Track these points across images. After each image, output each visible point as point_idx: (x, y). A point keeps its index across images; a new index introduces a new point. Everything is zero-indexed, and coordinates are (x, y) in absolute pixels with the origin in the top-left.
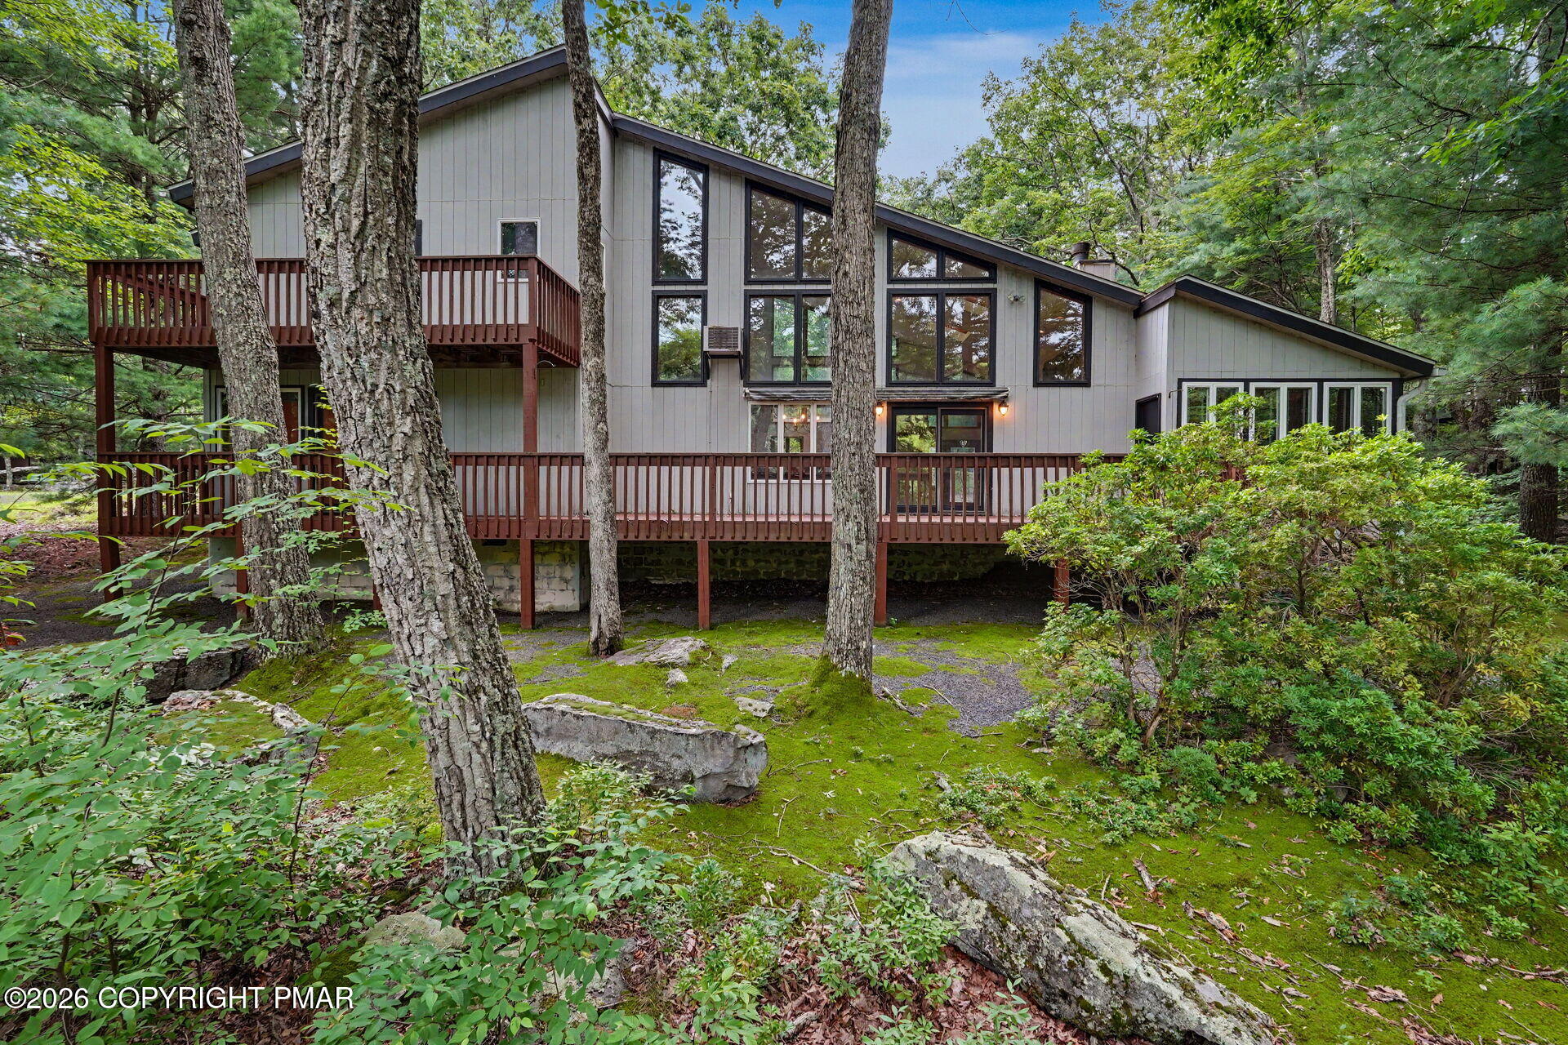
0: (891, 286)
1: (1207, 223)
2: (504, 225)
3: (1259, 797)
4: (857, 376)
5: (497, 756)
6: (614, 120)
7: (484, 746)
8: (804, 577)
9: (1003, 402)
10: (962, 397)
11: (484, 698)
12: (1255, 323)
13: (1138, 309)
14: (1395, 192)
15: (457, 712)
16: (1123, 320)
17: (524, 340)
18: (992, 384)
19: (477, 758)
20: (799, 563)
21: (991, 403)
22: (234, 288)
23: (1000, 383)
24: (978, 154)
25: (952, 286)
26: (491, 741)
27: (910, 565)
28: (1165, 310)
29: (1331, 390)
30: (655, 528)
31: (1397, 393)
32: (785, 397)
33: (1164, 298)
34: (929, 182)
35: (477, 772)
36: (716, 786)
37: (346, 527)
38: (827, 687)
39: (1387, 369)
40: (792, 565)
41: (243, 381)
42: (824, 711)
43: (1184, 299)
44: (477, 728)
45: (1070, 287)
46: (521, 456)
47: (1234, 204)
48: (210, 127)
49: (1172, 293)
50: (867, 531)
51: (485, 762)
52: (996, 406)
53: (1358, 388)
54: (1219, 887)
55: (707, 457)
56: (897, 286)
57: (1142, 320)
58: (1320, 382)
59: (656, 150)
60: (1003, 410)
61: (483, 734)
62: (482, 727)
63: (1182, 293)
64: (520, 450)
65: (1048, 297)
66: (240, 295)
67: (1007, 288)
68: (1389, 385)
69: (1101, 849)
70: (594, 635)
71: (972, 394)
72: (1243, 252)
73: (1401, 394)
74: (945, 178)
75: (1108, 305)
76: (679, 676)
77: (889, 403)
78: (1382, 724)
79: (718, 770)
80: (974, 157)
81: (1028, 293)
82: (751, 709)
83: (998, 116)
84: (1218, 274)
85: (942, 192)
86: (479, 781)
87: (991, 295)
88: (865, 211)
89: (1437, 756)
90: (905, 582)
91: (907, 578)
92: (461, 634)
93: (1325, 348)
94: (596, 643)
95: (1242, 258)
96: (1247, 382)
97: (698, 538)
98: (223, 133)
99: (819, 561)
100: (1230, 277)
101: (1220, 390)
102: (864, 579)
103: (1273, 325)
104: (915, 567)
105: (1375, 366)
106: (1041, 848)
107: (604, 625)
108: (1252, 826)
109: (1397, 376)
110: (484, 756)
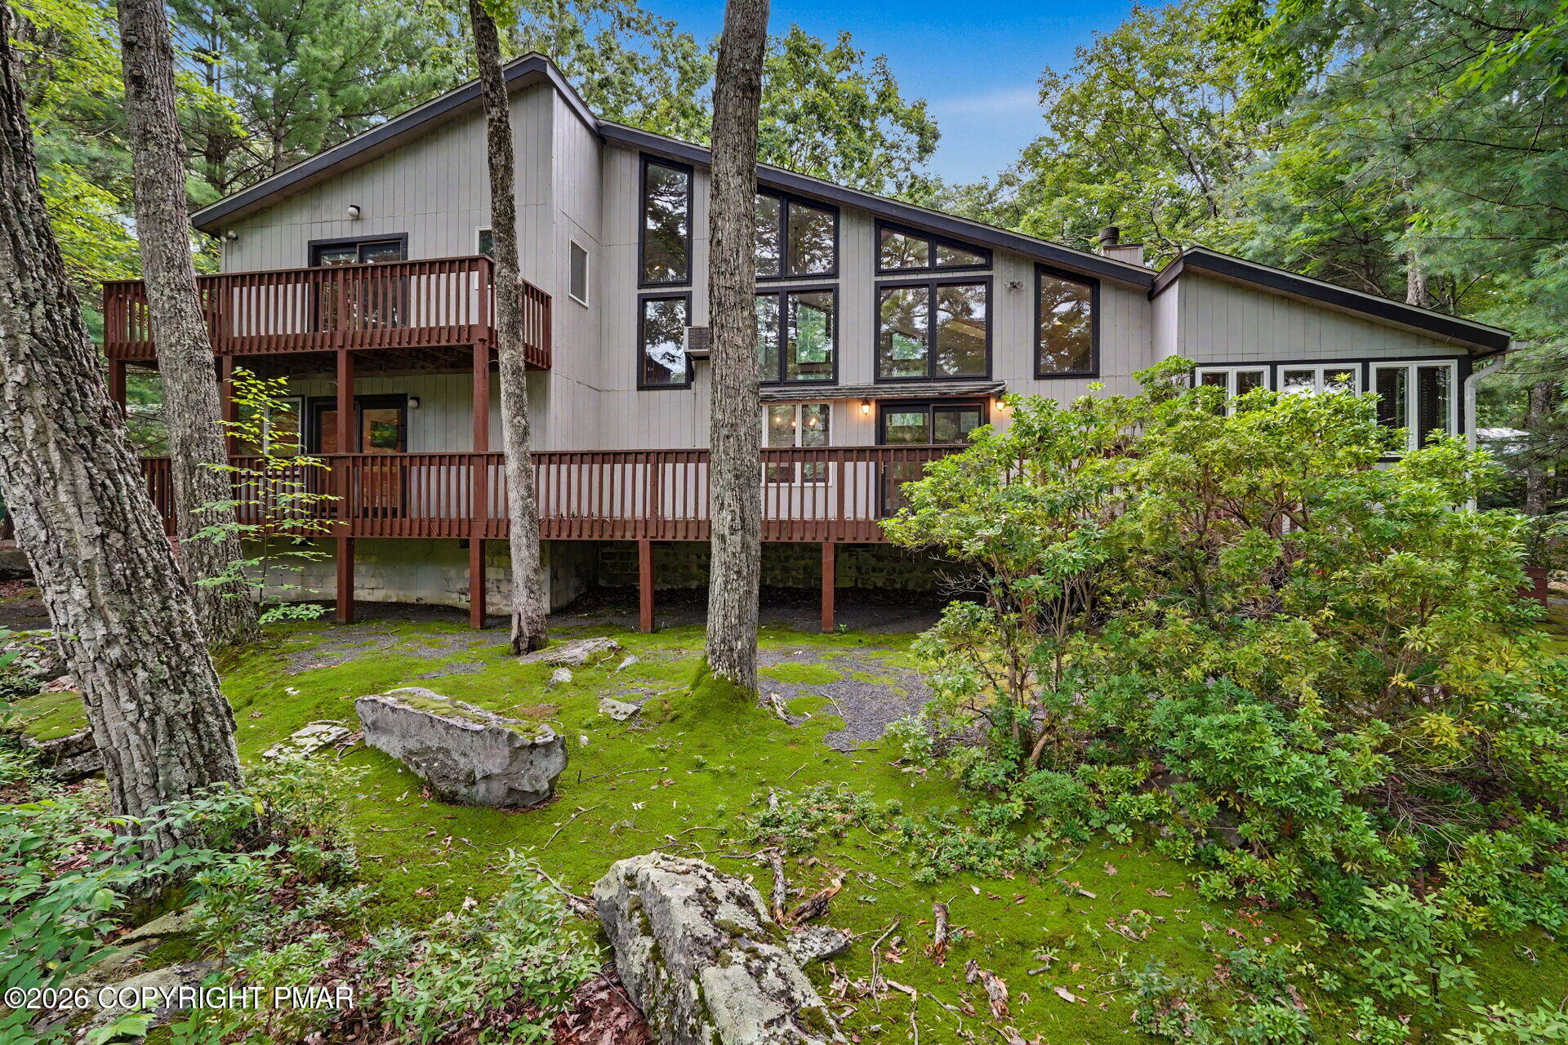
0: (879, 279)
1: (1275, 205)
2: (481, 233)
3: (1135, 836)
4: (730, 351)
5: (161, 738)
6: (599, 127)
7: (143, 726)
8: (790, 584)
9: (999, 396)
10: (954, 392)
11: (142, 675)
12: (1283, 297)
13: (1151, 291)
14: (1445, 134)
15: (109, 688)
16: (1135, 304)
17: (474, 341)
18: (989, 377)
19: (134, 739)
20: (785, 569)
21: (987, 399)
22: (167, 291)
23: (997, 376)
24: (1037, 153)
25: (944, 275)
26: (151, 721)
27: (901, 573)
28: (1175, 287)
29: (1380, 371)
30: (596, 527)
31: (1465, 372)
32: (767, 397)
33: (1174, 275)
34: (991, 188)
35: (136, 754)
36: (499, 789)
37: (269, 521)
38: (699, 690)
39: (1451, 344)
40: (777, 572)
41: (175, 380)
42: (688, 716)
43: (1197, 275)
44: (132, 706)
45: (1075, 270)
46: (471, 456)
47: (1298, 178)
48: (146, 140)
49: (1180, 268)
50: (743, 520)
51: (147, 745)
52: (992, 402)
53: (1413, 368)
54: (1024, 945)
55: (648, 453)
56: (885, 278)
57: (1155, 302)
58: (1365, 362)
59: (642, 154)
60: (1000, 405)
61: (141, 714)
62: (139, 705)
63: (1193, 267)
64: (471, 450)
65: (1049, 282)
66: (173, 298)
67: (1002, 274)
68: (1454, 365)
69: (910, 888)
70: (514, 633)
71: (965, 389)
72: (1316, 232)
73: (1470, 372)
74: (1007, 181)
75: (1118, 288)
76: (564, 675)
77: (877, 401)
78: (1253, 749)
79: (497, 771)
80: (1033, 156)
81: (1027, 278)
82: (611, 711)
83: (1056, 111)
84: (1287, 260)
85: (1007, 196)
86: (137, 765)
87: (987, 282)
88: (739, 174)
89: (1321, 792)
90: (895, 590)
91: (898, 586)
92: (111, 603)
93: (1371, 324)
94: (517, 642)
95: (1316, 238)
96: (1274, 365)
97: (639, 538)
98: (160, 146)
99: (805, 568)
100: (1303, 261)
101: (1241, 376)
102: (739, 573)
103: (1304, 299)
104: (906, 575)
105: (1435, 342)
106: (837, 883)
107: (523, 624)
108: (1112, 871)
109: (1465, 352)
110: (145, 739)
